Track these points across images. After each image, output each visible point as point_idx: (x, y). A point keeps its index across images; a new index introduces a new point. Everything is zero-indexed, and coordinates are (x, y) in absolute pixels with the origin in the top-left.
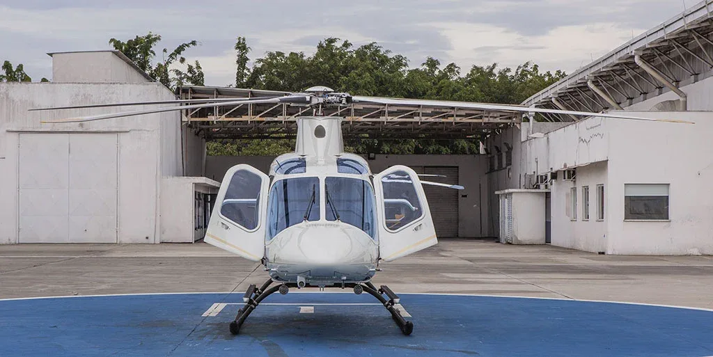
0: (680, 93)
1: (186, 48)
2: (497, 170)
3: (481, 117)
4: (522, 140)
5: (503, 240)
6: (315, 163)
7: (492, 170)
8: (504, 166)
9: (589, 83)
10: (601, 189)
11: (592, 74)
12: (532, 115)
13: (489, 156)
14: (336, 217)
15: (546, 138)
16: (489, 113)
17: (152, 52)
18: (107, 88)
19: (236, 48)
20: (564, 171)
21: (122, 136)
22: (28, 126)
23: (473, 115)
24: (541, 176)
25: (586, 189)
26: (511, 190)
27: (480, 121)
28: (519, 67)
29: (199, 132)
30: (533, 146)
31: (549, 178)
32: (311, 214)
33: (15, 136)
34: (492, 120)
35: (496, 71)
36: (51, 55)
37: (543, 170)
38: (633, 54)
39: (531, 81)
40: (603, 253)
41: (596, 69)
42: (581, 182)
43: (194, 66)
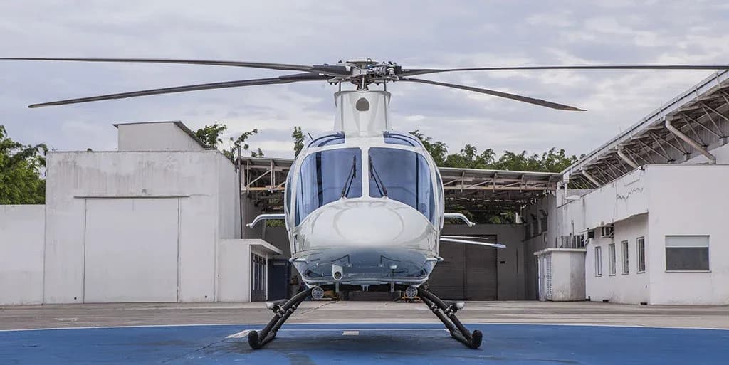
0: (709, 156)
1: (249, 136)
2: (534, 237)
3: (519, 185)
4: (558, 206)
5: (542, 298)
6: (357, 135)
7: (528, 237)
8: (540, 232)
9: (619, 152)
10: (642, 243)
11: (622, 143)
12: (566, 182)
13: (525, 225)
14: (383, 193)
15: (582, 200)
16: (526, 182)
17: (219, 140)
18: (168, 156)
19: (294, 137)
20: (603, 228)
21: (183, 201)
22: (94, 192)
23: (511, 183)
24: (578, 237)
25: (626, 245)
26: (550, 249)
27: (517, 188)
28: (545, 154)
29: (258, 203)
30: (569, 209)
31: (586, 237)
32: (350, 190)
33: (83, 201)
34: (529, 188)
35: (525, 156)
36: (116, 126)
37: (580, 230)
38: (664, 119)
39: (557, 164)
40: (646, 304)
41: (625, 138)
42: (619, 239)
43: (257, 153)
